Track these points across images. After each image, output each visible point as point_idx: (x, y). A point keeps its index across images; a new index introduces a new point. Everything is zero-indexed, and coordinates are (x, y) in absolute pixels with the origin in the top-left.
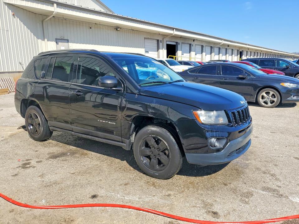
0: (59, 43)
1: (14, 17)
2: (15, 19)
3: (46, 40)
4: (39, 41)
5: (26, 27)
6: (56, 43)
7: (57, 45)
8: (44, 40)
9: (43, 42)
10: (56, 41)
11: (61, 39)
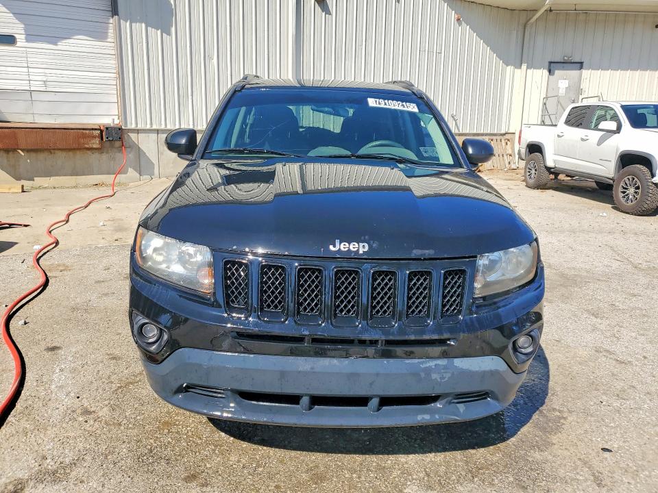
0: (557, 72)
1: (460, 24)
2: (460, 28)
3: (524, 66)
4: (509, 69)
5: (484, 42)
6: (547, 73)
7: (551, 77)
8: (520, 67)
9: (518, 71)
10: (550, 66)
11: (562, 61)
